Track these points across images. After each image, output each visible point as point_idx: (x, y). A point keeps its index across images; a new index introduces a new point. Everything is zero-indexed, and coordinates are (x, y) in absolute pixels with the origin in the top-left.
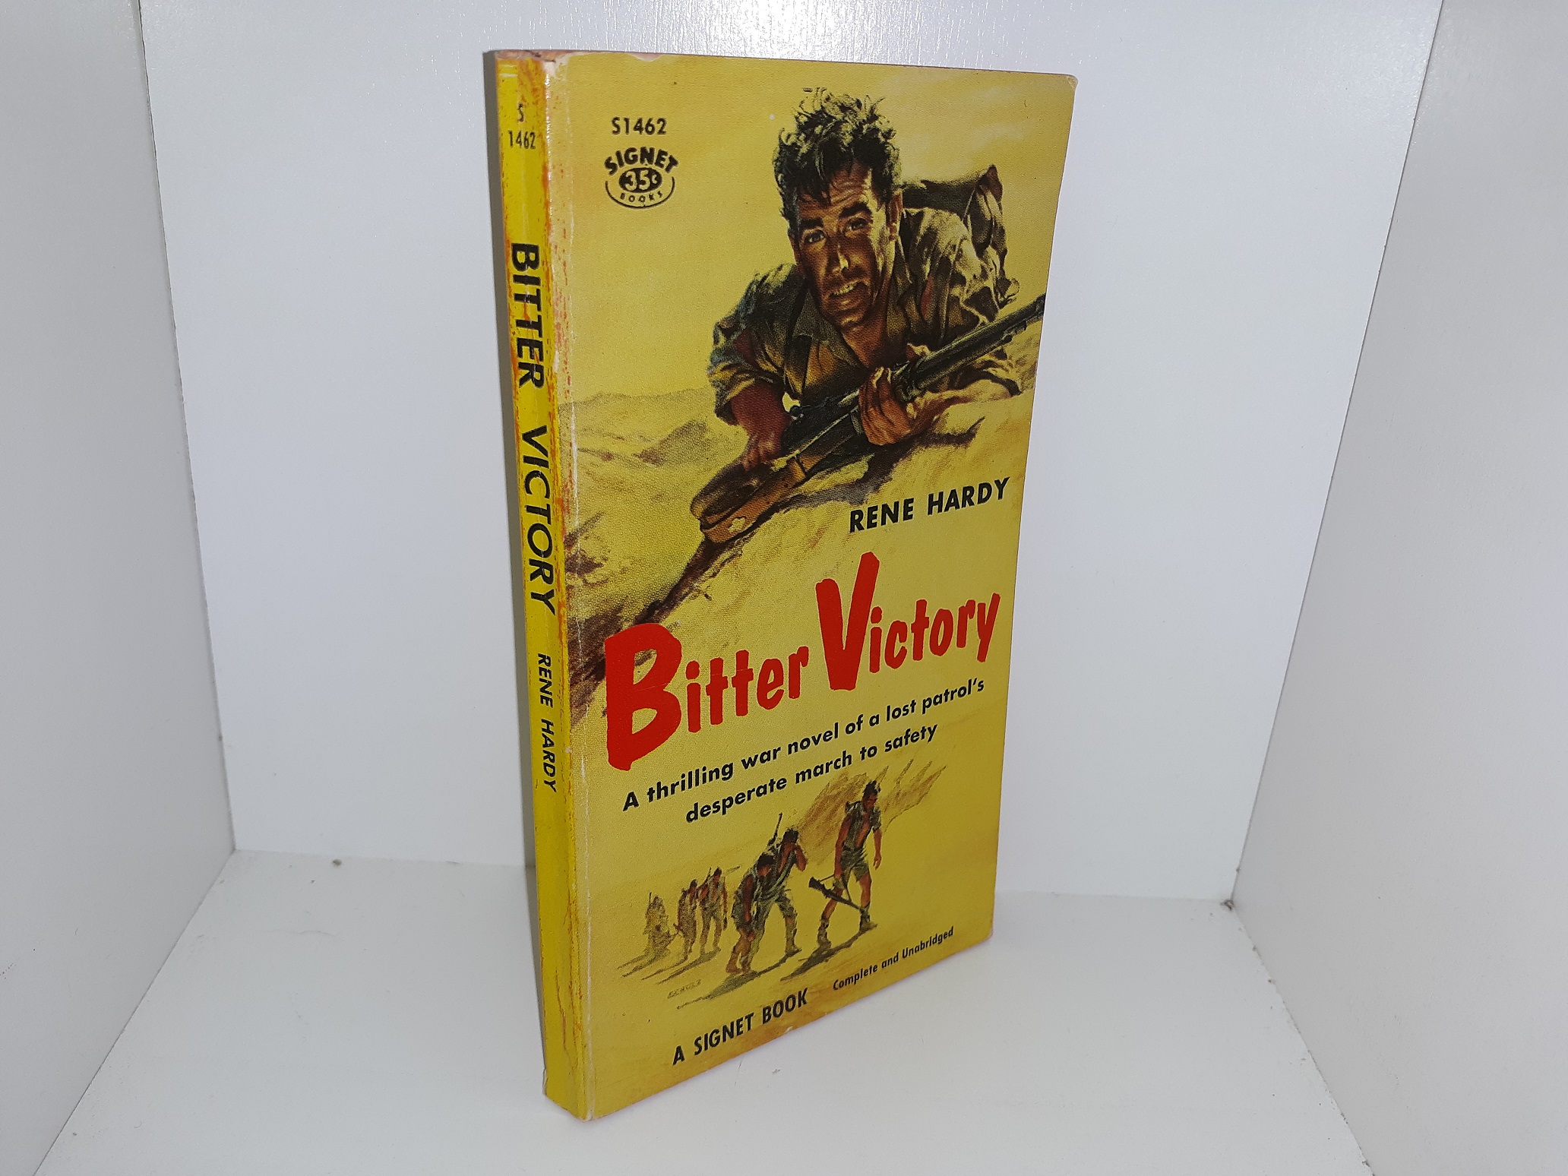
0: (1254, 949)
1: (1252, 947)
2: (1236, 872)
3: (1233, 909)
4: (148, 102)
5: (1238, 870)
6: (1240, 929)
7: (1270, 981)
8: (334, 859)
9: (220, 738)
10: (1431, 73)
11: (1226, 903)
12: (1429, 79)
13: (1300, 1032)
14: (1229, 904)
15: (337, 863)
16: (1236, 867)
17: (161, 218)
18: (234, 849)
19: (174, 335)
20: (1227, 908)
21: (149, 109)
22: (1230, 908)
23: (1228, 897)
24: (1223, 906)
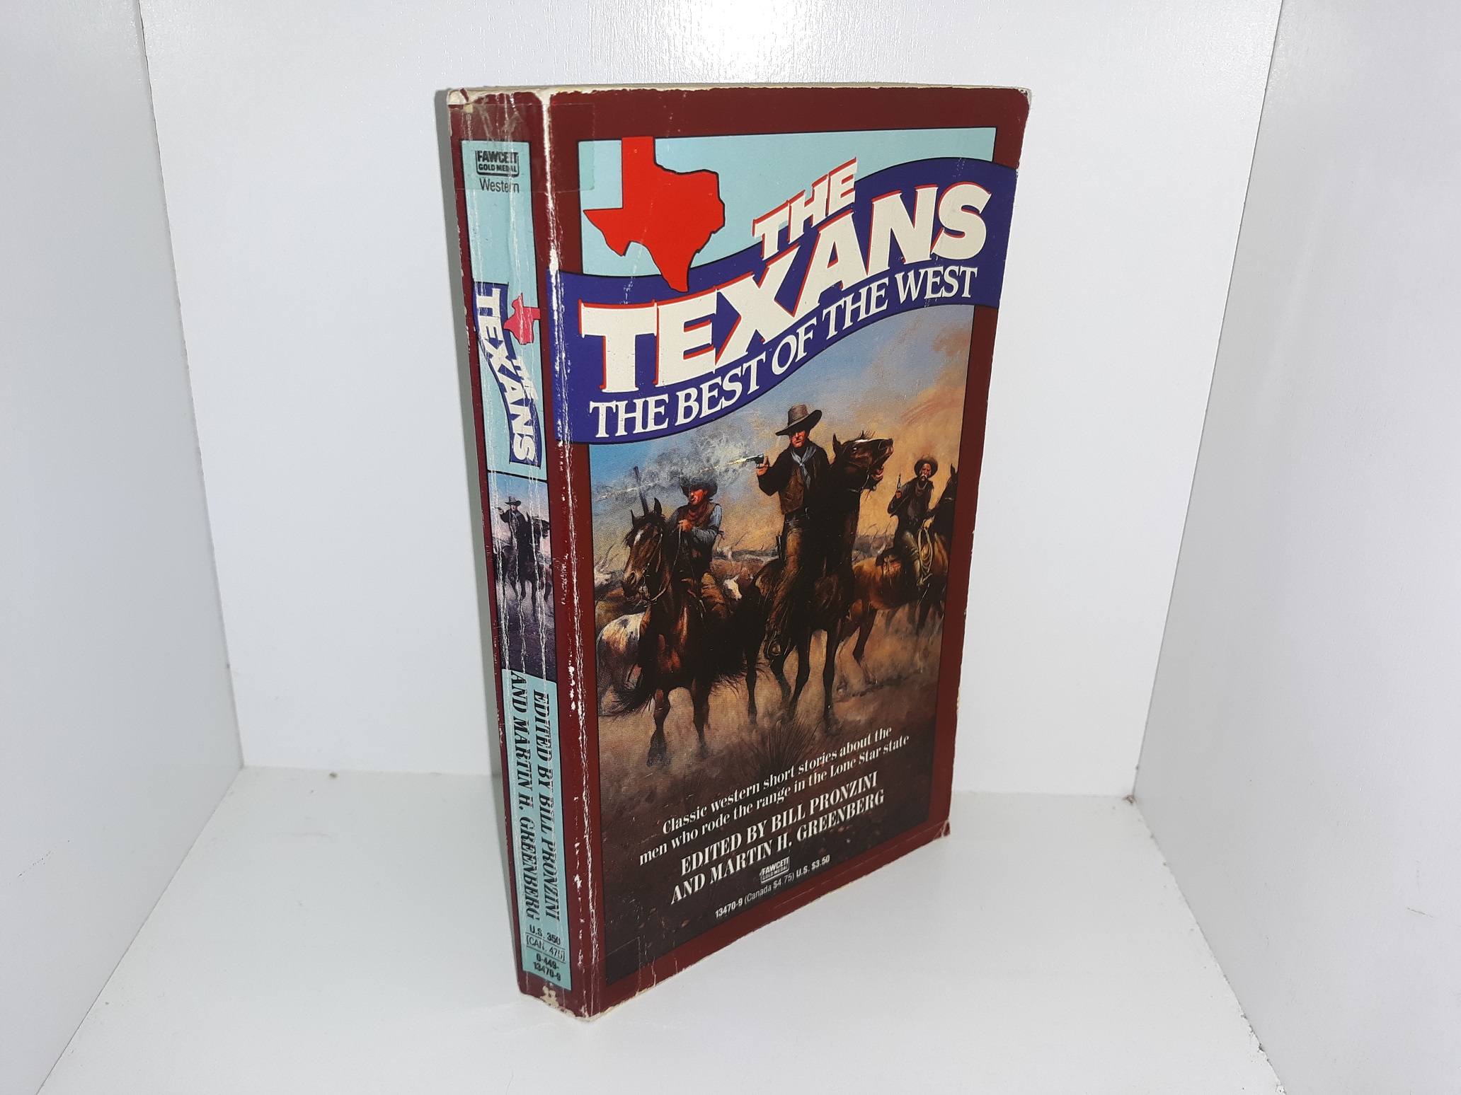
0: (1152, 837)
1: (1150, 834)
2: (1135, 771)
3: (1134, 804)
4: (152, 109)
5: (1137, 768)
6: (1139, 820)
7: (1165, 864)
8: (331, 772)
9: (228, 666)
10: (1277, 48)
11: (1127, 798)
12: (1276, 54)
13: (1189, 907)
14: (1130, 799)
15: (333, 775)
16: (1136, 765)
18: (242, 766)
20: (1129, 803)
21: (153, 113)
22: (1131, 802)
23: (1130, 792)
24: (1126, 801)
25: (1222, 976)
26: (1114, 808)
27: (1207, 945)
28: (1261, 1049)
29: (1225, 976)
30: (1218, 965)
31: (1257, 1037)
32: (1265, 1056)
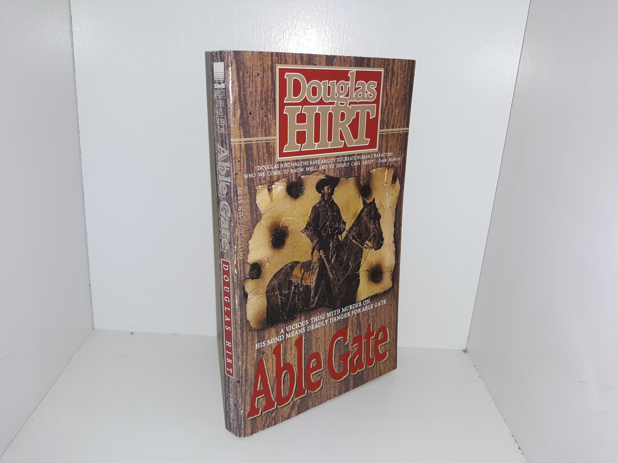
0: (474, 366)
1: (473, 365)
2: (467, 339)
6: (469, 359)
7: (479, 376)
8: (131, 332)
9: (90, 285)
13: (489, 393)
14: (465, 351)
16: (467, 337)
17: (76, 93)
18: (93, 329)
19: (79, 135)
22: (465, 352)
23: (465, 349)
24: (463, 352)
25: (503, 420)
26: (458, 354)
27: (497, 408)
28: (519, 449)
29: (504, 420)
30: (501, 416)
31: (518, 444)
32: (521, 452)
